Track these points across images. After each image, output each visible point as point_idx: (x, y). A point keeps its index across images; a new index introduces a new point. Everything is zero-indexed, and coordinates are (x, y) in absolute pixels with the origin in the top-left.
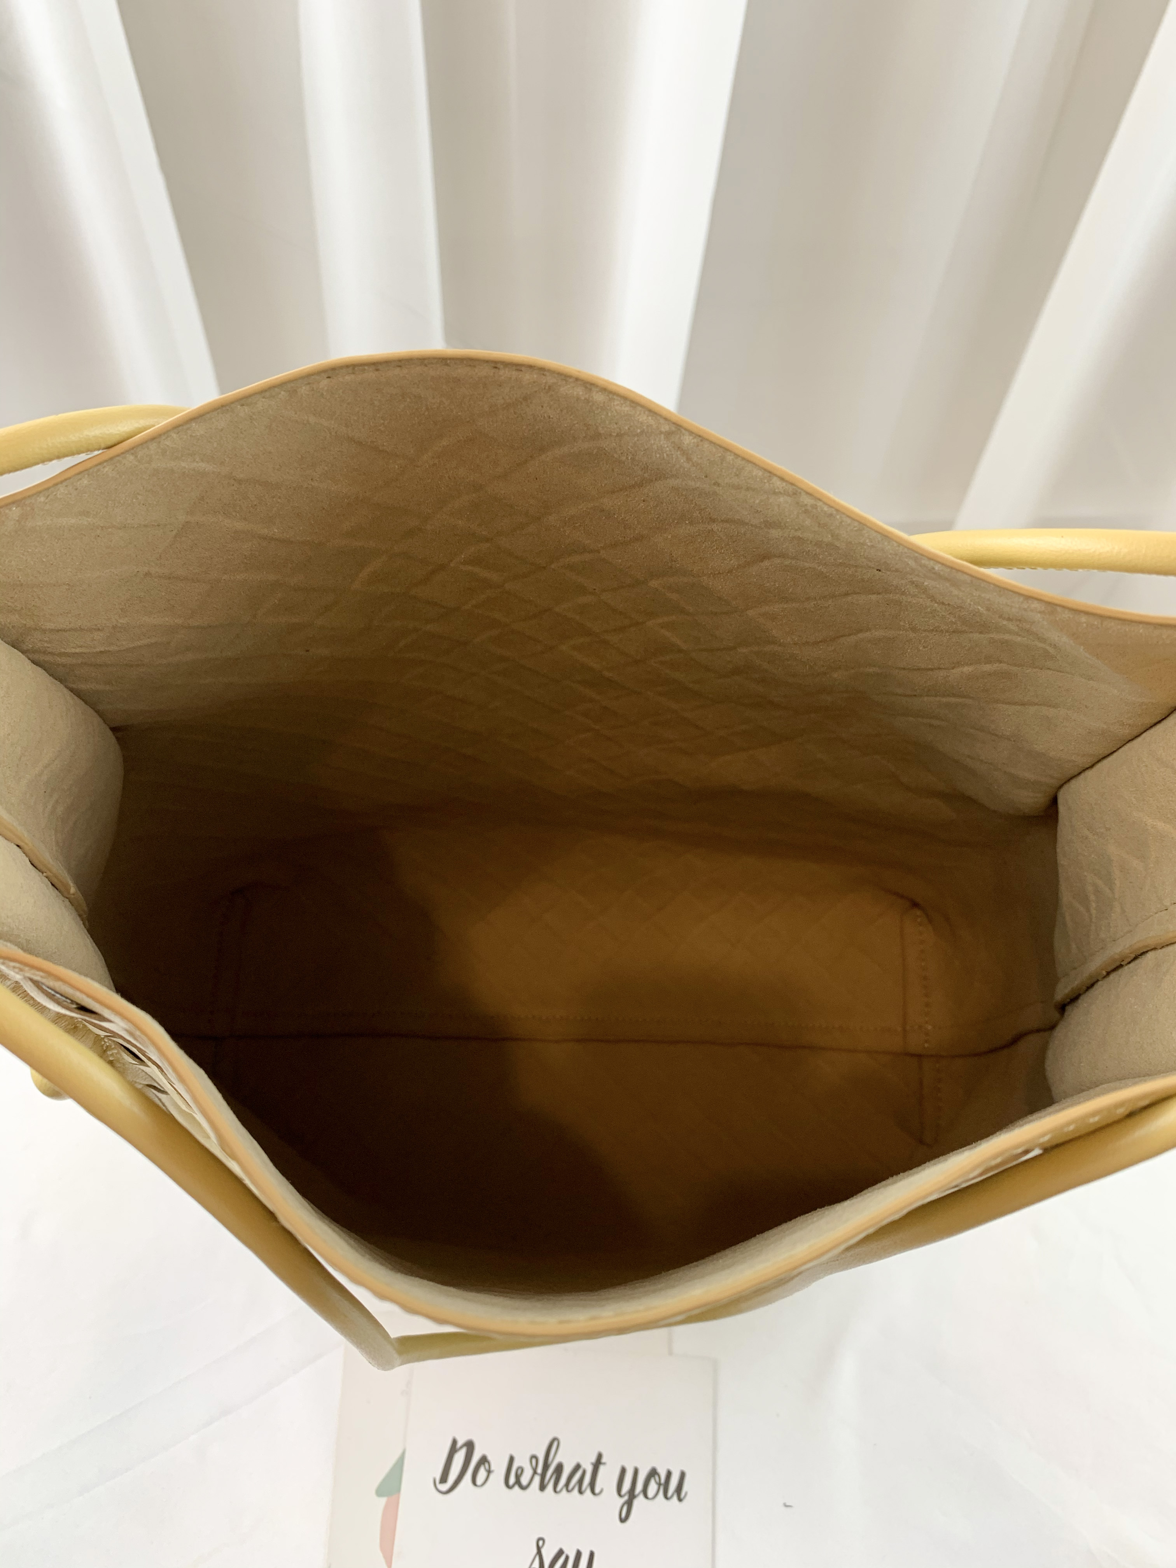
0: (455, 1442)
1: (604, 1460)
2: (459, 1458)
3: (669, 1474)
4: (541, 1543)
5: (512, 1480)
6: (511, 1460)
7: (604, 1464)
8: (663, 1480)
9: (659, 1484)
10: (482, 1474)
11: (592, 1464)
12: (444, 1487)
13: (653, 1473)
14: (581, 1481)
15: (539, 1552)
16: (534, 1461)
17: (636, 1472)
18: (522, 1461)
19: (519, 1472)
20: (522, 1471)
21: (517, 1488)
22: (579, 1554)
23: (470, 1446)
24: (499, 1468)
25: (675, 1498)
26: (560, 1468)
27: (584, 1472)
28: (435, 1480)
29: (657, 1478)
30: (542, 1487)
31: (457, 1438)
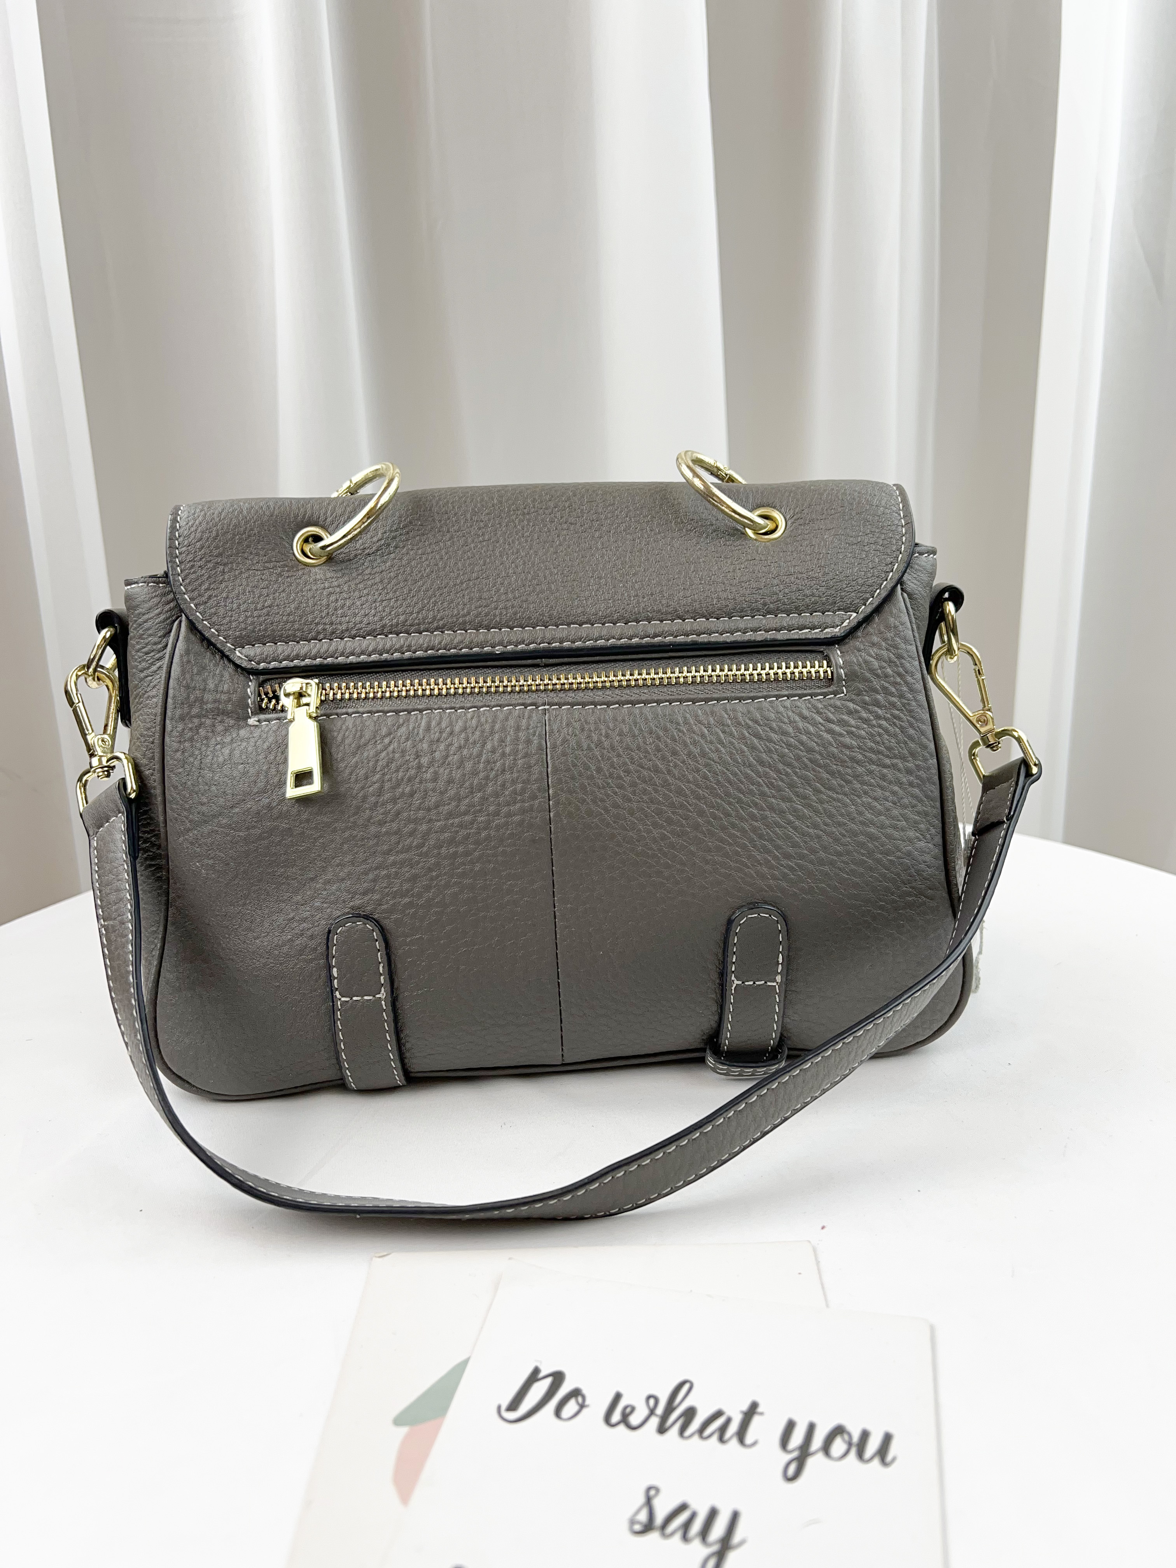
0: (536, 1370)
1: (759, 1410)
2: (538, 1391)
3: (865, 1435)
4: (652, 1492)
5: (616, 1417)
6: (618, 1397)
7: (762, 1414)
8: (856, 1438)
9: (850, 1444)
10: (571, 1407)
11: (742, 1412)
12: (514, 1415)
13: (838, 1431)
14: (723, 1429)
15: (649, 1502)
16: (652, 1402)
17: (811, 1428)
18: (634, 1397)
20: (633, 1409)
21: (622, 1428)
22: (713, 1514)
23: (558, 1378)
24: (598, 1403)
25: (876, 1462)
26: (690, 1413)
27: (729, 1421)
28: (499, 1408)
29: (846, 1437)
30: (662, 1429)
31: (541, 1367)
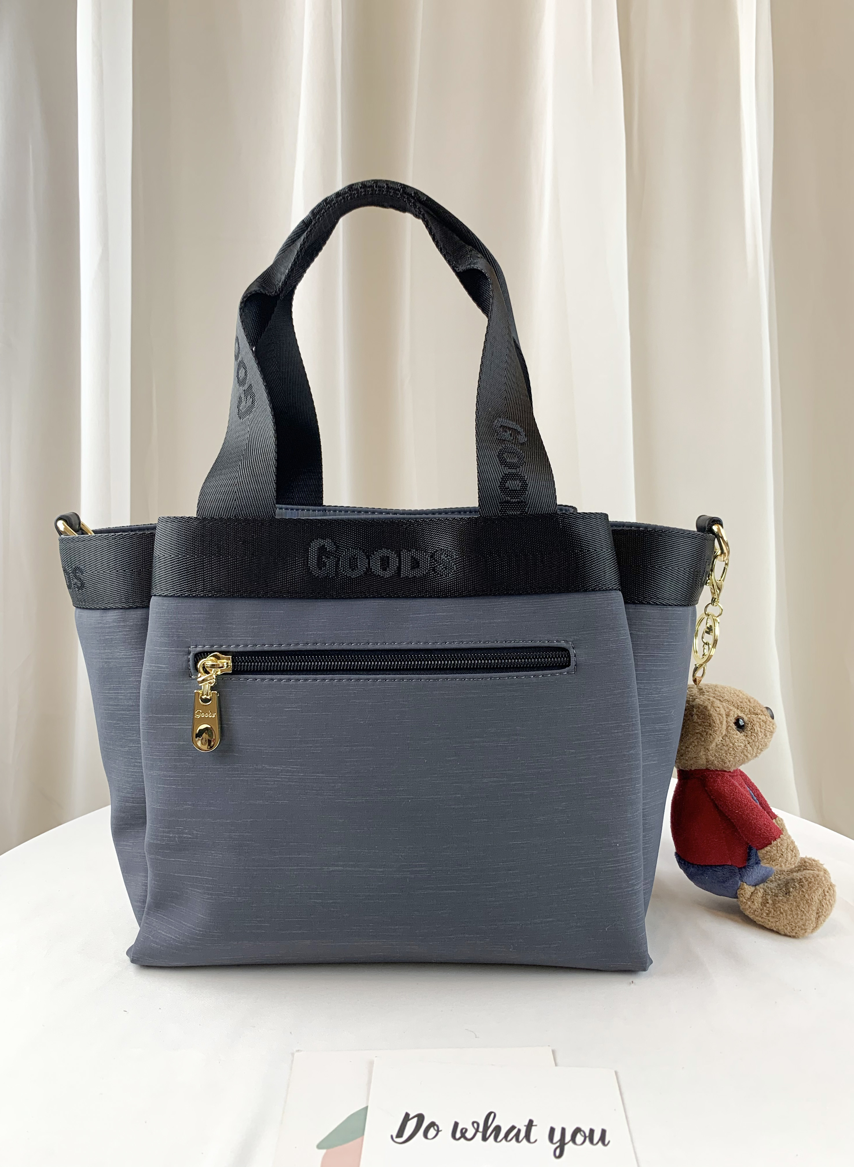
0: (407, 1115)
1: (534, 1123)
2: (411, 1125)
3: (592, 1131)
5: (458, 1135)
6: (456, 1124)
7: (536, 1125)
8: (587, 1134)
9: (585, 1137)
10: (432, 1132)
11: (525, 1126)
12: (401, 1140)
13: (578, 1130)
14: (517, 1136)
16: (475, 1125)
17: (563, 1130)
18: (465, 1123)
19: (464, 1130)
20: (466, 1130)
21: (463, 1140)
23: (420, 1118)
24: (446, 1129)
25: (600, 1143)
26: (498, 1129)
27: (519, 1131)
28: (392, 1137)
29: (582, 1133)
30: (485, 1139)
31: (409, 1112)
